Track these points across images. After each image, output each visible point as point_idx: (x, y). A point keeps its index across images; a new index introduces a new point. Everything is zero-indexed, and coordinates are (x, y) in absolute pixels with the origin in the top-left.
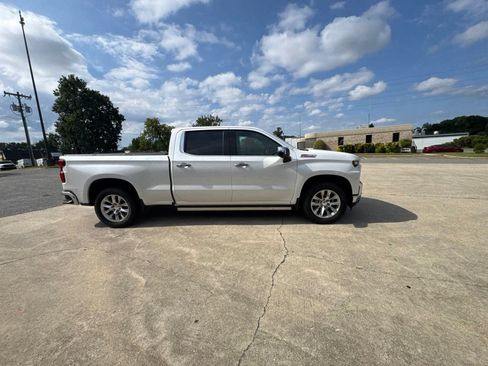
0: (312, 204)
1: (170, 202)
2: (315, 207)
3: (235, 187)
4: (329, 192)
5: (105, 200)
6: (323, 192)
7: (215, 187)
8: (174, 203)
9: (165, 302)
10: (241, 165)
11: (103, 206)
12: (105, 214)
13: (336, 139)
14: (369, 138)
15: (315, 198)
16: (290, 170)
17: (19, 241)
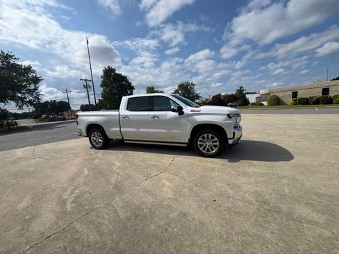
0: (199, 143)
1: (120, 137)
2: (201, 146)
3: (152, 130)
4: (210, 135)
5: (93, 135)
6: (206, 135)
7: (141, 130)
8: (123, 138)
9: (86, 184)
10: (154, 117)
11: (92, 138)
12: (93, 141)
13: (290, 93)
14: (326, 91)
15: (200, 139)
16: (184, 120)
17: (60, 151)
